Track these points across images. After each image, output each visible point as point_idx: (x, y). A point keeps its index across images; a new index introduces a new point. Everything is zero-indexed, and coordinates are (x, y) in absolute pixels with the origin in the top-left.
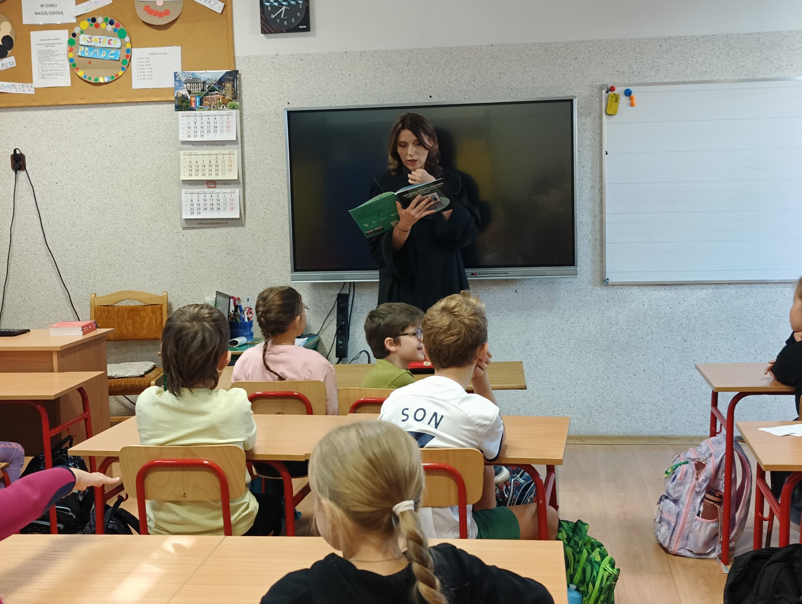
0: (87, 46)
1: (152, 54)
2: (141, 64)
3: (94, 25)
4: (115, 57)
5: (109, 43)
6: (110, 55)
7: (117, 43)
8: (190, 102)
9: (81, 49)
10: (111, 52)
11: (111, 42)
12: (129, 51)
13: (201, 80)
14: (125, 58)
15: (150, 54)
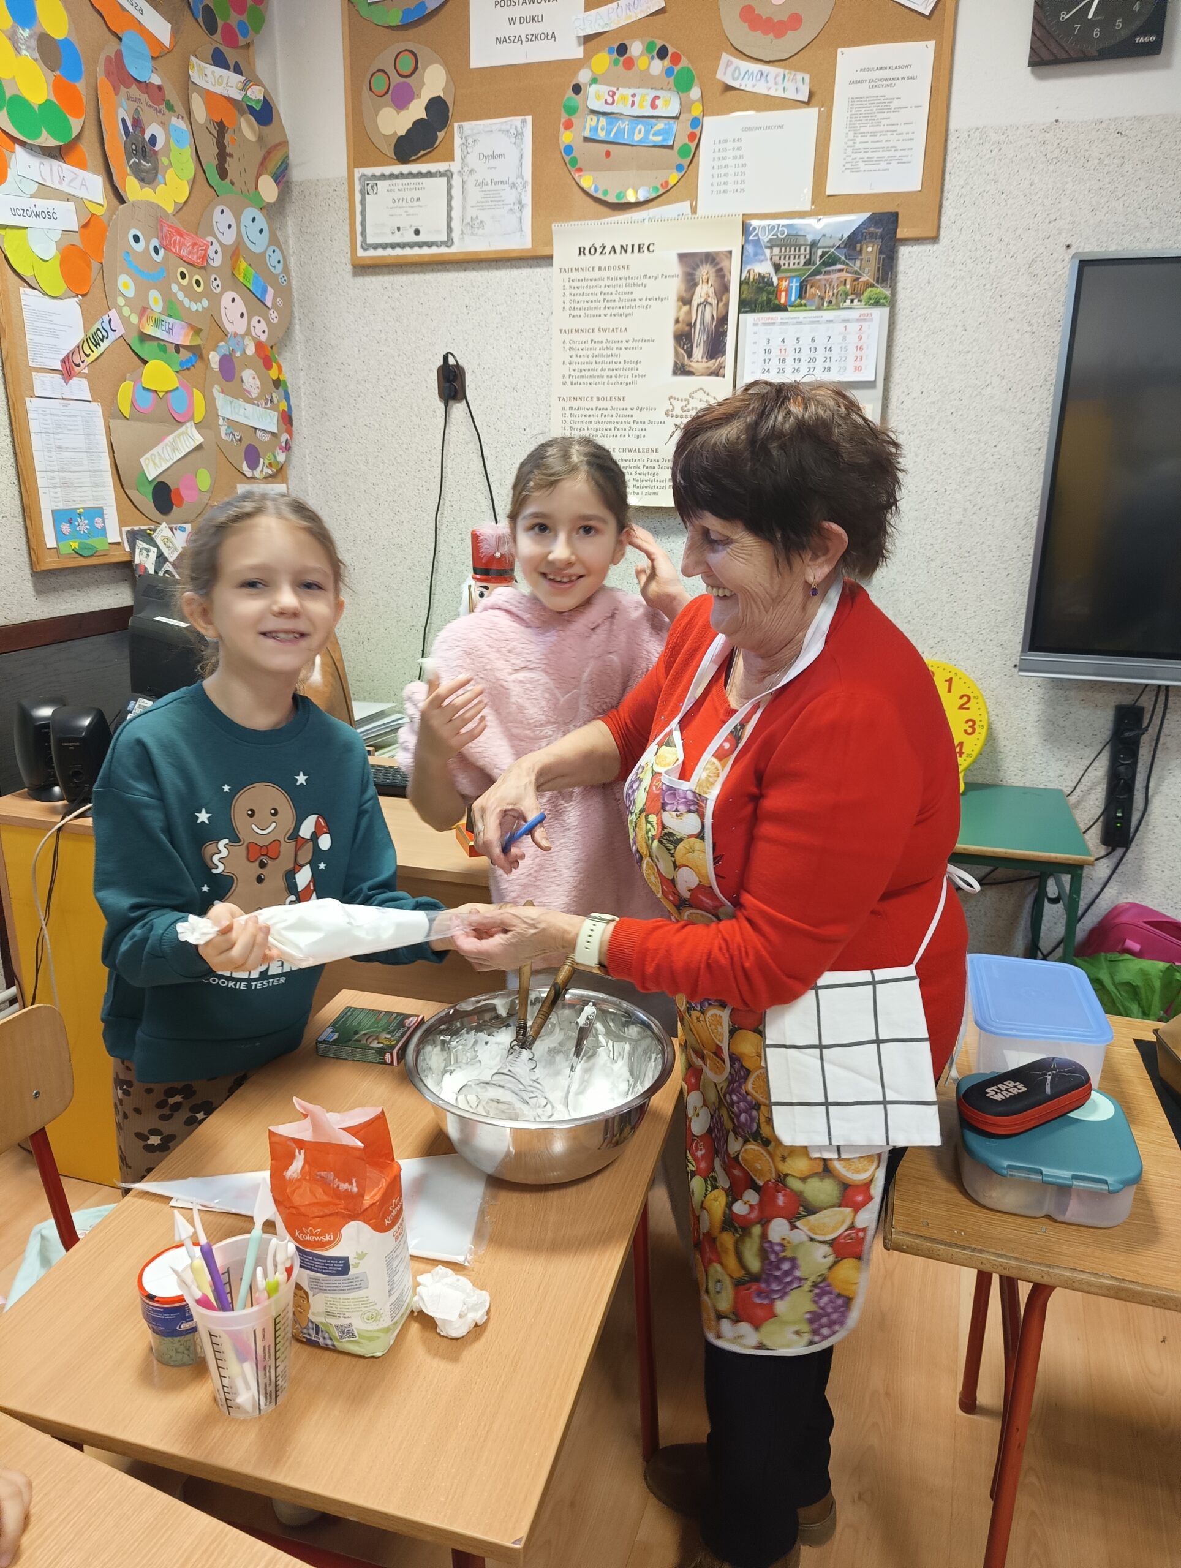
0: (604, 114)
1: (749, 129)
2: (722, 154)
3: (621, 63)
4: (664, 140)
5: (653, 106)
6: (653, 135)
7: (670, 105)
8: (776, 292)
9: (591, 121)
10: (656, 128)
11: (657, 102)
12: (696, 122)
13: (806, 240)
14: (686, 140)
15: (744, 130)
